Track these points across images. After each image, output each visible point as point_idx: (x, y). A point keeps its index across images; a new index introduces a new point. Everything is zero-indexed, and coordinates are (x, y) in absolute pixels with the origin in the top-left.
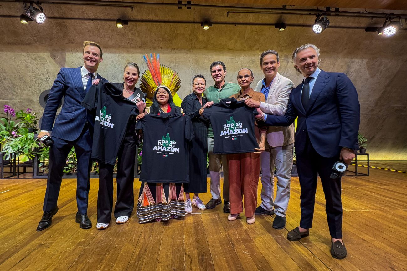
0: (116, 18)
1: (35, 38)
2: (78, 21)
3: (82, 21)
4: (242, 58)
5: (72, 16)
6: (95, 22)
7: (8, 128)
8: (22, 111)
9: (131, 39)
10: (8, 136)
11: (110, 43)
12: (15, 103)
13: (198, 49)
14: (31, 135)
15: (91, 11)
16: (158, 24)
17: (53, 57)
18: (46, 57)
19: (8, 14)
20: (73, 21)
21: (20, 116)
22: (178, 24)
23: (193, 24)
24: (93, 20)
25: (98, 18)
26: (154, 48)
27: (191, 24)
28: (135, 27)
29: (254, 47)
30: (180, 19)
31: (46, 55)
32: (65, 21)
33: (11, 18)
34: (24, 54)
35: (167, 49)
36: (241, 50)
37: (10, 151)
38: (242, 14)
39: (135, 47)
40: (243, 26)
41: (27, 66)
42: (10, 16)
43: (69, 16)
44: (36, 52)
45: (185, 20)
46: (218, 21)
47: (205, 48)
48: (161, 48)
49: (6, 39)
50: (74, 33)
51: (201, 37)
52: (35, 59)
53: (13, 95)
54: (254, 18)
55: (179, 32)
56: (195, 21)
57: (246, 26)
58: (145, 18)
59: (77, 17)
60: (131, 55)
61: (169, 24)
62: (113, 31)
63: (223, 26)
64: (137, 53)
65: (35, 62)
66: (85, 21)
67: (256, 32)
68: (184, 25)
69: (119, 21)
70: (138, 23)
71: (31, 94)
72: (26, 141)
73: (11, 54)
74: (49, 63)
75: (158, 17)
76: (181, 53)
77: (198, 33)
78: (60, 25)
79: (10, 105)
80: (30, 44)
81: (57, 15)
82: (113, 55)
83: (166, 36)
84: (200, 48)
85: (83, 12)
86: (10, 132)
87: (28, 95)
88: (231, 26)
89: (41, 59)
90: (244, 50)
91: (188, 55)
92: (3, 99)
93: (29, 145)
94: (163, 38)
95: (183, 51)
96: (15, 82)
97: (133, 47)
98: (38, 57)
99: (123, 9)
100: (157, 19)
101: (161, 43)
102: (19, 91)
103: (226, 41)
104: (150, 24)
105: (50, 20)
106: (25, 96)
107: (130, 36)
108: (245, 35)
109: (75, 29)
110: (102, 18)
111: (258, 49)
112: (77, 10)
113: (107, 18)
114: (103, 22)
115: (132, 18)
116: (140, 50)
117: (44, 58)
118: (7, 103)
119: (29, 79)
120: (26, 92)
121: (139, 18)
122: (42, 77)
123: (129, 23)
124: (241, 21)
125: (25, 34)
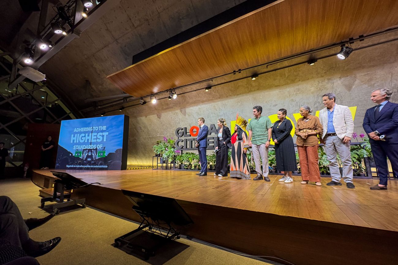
0: (206, 87)
1: (174, 105)
2: (190, 93)
3: (191, 92)
4: (288, 89)
5: (187, 91)
6: (197, 91)
7: (165, 147)
8: (169, 139)
9: (214, 95)
10: (165, 150)
11: (205, 99)
12: (168, 136)
13: (253, 91)
14: (172, 149)
15: (194, 87)
16: (227, 84)
17: (181, 111)
18: (178, 112)
19: (164, 97)
20: (188, 93)
21: (169, 141)
22: (238, 81)
23: (247, 78)
24: (195, 90)
25: (198, 89)
26: (227, 97)
27: (245, 79)
28: (215, 89)
29: (295, 80)
30: (238, 78)
31: (178, 111)
32: (184, 94)
33: (166, 99)
34: (170, 112)
35: (234, 95)
36: (285, 85)
37: (165, 156)
38: (278, 63)
39: (217, 99)
40: (282, 70)
41: (171, 118)
42: (165, 98)
43: (186, 92)
44: (174, 111)
45: (241, 77)
46: (263, 72)
47: (258, 89)
48: (231, 96)
49: (164, 107)
50: (189, 98)
51: (253, 84)
52: (174, 114)
53: (167, 132)
54: (288, 62)
55: (239, 85)
56: (248, 76)
57: (284, 69)
58: (219, 83)
59: (189, 91)
60: (215, 103)
61: (233, 82)
62: (205, 93)
63: (267, 74)
64: (218, 101)
65: (174, 116)
66: (193, 92)
67: (293, 71)
68: (241, 80)
69: (207, 88)
70: (216, 86)
71: (173, 130)
72: (171, 152)
73: (166, 113)
74: (180, 115)
75: (226, 80)
76: (243, 96)
77: (251, 82)
78: (182, 96)
79: (166, 137)
80: (172, 108)
81: (181, 93)
82: (206, 105)
83: (232, 89)
84: (255, 90)
85: (191, 88)
86: (165, 148)
87: (172, 131)
88: (272, 72)
89: (177, 113)
90: (287, 84)
91: (248, 96)
92: (163, 134)
93: (172, 154)
94: (231, 91)
95: (245, 94)
96: (167, 126)
97: (216, 99)
98: (176, 113)
99: (208, 82)
100: (226, 81)
101: (231, 93)
102: (169, 130)
103: (272, 82)
104: (222, 85)
105: (179, 95)
106: (171, 132)
107: (214, 93)
108: (285, 74)
109: (189, 97)
110: (199, 89)
111: (300, 80)
112: (189, 89)
113: (201, 88)
114: (200, 90)
115: (213, 85)
116: (219, 100)
117: (178, 113)
118: (165, 136)
119: (172, 124)
120: (171, 130)
121: (216, 84)
122: (177, 122)
123: (212, 87)
124: (279, 67)
125: (170, 104)
